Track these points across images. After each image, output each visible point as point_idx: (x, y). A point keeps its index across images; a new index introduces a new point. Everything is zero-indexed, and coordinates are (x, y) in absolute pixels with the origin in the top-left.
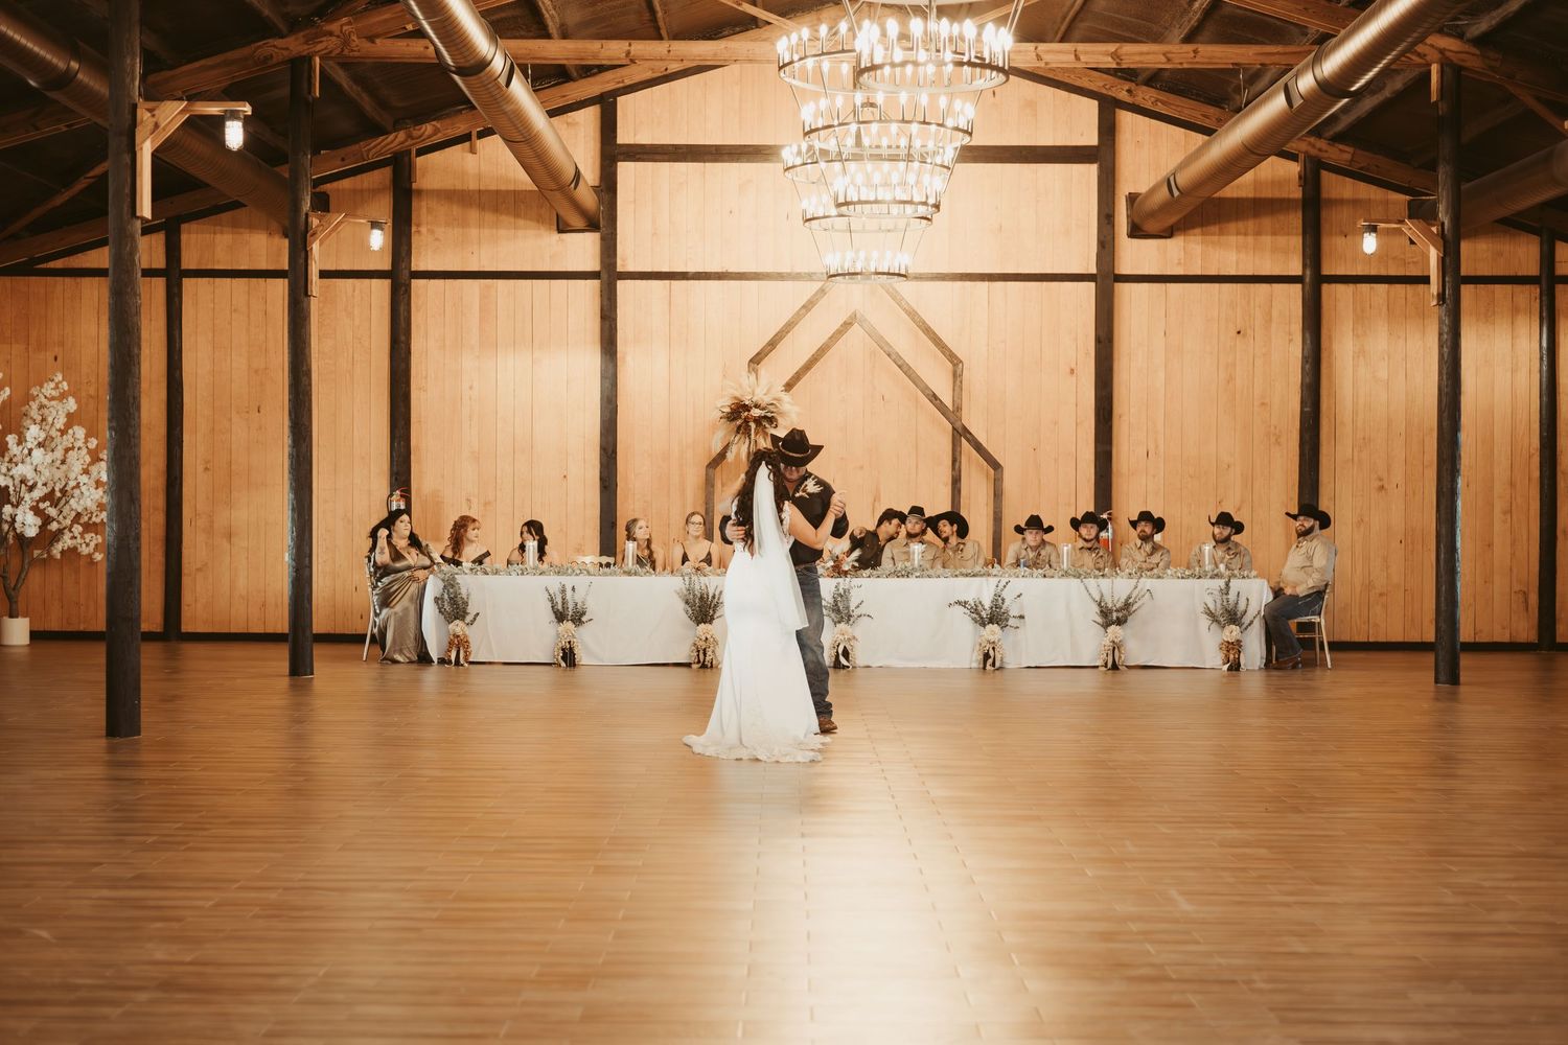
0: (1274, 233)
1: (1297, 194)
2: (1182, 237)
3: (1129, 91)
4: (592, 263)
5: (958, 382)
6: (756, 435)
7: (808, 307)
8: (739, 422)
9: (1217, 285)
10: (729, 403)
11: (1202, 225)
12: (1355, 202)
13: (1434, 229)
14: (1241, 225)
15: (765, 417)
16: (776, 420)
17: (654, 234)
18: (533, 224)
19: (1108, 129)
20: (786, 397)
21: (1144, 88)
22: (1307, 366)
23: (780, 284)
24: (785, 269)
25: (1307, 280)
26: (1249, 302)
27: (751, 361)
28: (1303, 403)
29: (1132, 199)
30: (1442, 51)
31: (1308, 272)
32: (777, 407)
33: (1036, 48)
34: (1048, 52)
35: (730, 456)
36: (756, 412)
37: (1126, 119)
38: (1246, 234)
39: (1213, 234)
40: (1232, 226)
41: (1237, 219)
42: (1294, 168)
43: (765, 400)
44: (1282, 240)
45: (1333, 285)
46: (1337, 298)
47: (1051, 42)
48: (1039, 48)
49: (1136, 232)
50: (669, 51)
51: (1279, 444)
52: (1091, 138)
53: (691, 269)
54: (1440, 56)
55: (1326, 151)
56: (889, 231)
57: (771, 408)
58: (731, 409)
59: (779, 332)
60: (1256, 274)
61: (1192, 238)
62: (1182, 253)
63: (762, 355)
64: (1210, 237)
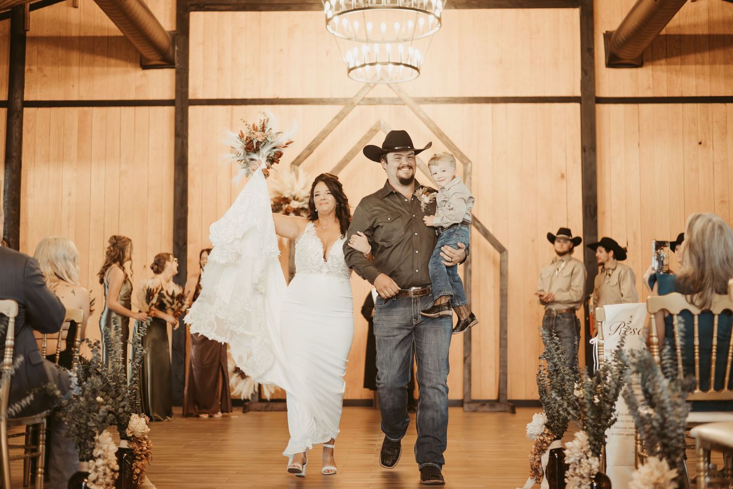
2: (650, 67)
4: (168, 93)
5: (468, 178)
9: (680, 105)
11: (667, 57)
14: (699, 56)
17: (219, 69)
18: (122, 63)
26: (707, 119)
27: (293, 163)
29: (608, 36)
36: (294, 204)
38: (703, 64)
39: (675, 64)
40: (691, 57)
41: (696, 51)
49: (613, 62)
58: (275, 202)
59: (316, 139)
60: (712, 95)
61: (658, 67)
62: (651, 79)
63: (302, 157)
64: (672, 67)
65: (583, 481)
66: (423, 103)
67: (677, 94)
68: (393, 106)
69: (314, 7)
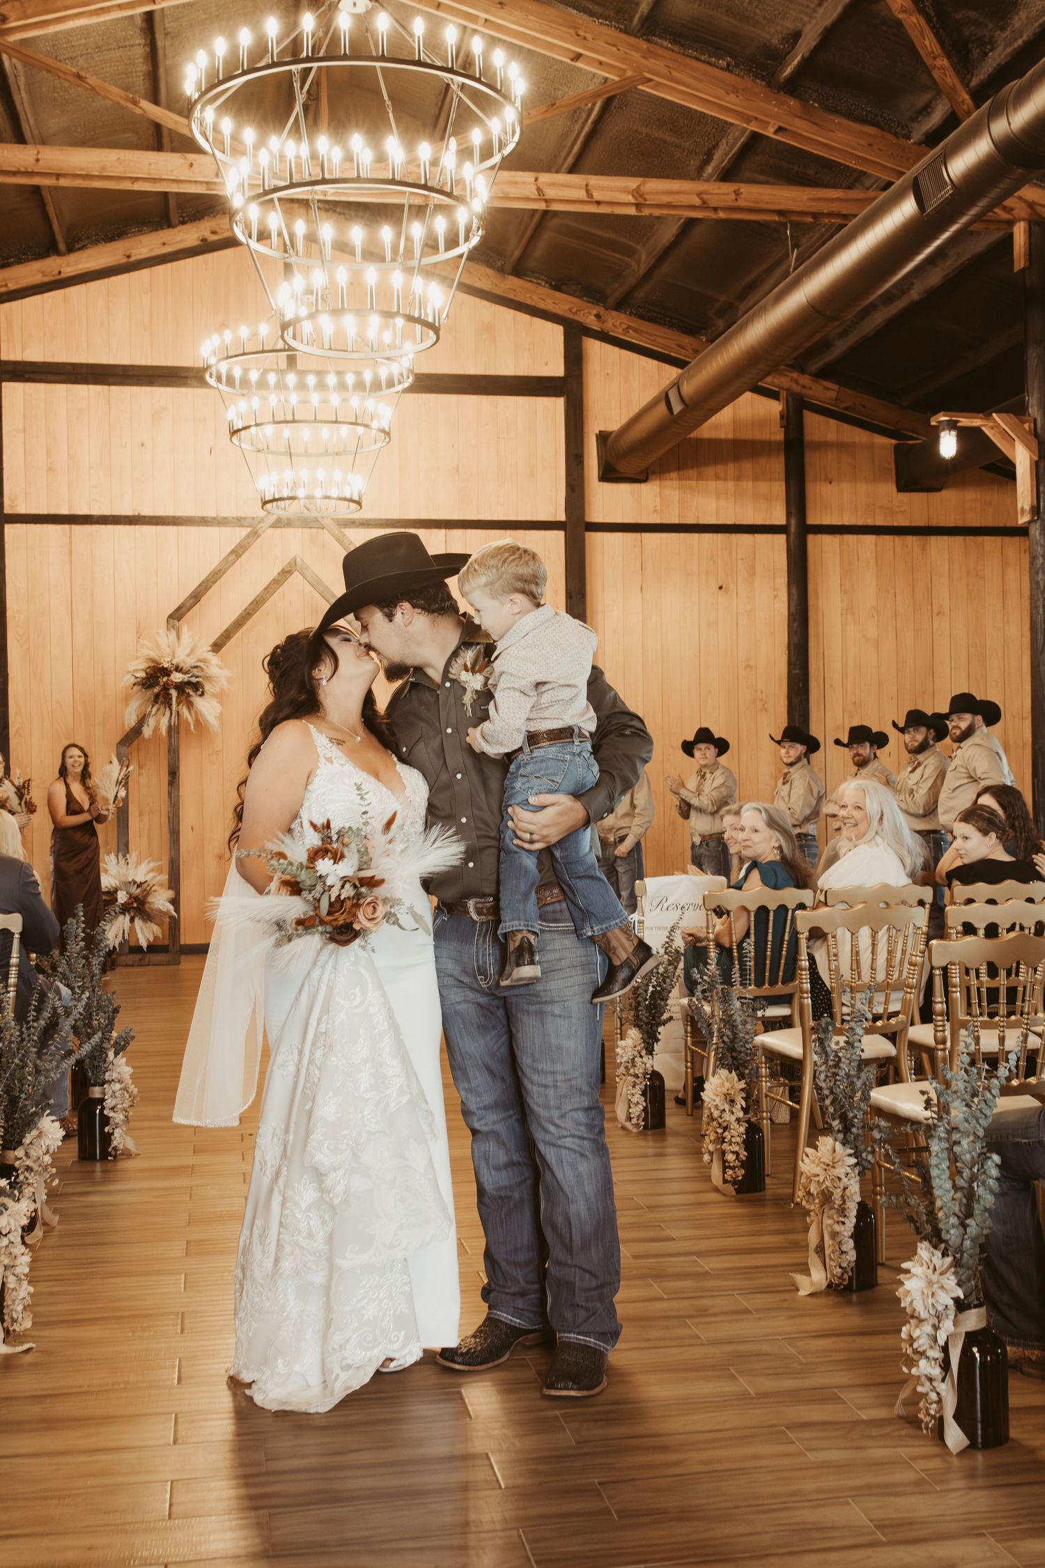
0: (756, 479)
1: (779, 436)
2: (658, 482)
3: (598, 316)
6: (178, 704)
7: (238, 552)
8: (157, 690)
9: (696, 536)
10: (144, 666)
11: (679, 469)
12: (839, 446)
13: (1026, 426)
14: (720, 469)
15: (189, 683)
16: (202, 687)
17: (50, 470)
19: (574, 358)
20: (214, 659)
21: (614, 313)
22: (795, 624)
23: (203, 529)
24: (210, 513)
25: (793, 529)
26: (730, 553)
27: (171, 616)
28: (790, 664)
29: (603, 437)
30: (1031, 205)
31: (793, 521)
32: (202, 670)
33: (536, 179)
34: (553, 184)
35: (147, 731)
36: (177, 677)
37: (595, 350)
38: (726, 480)
39: (690, 479)
40: (710, 470)
41: (716, 462)
42: (774, 408)
43: (188, 662)
44: (763, 486)
45: (819, 536)
46: (824, 549)
47: (557, 172)
48: (540, 180)
49: (609, 474)
50: (37, 160)
51: (766, 710)
52: (556, 368)
53: (96, 511)
54: (1029, 210)
55: (810, 389)
56: (337, 454)
57: (195, 671)
58: (147, 674)
59: (203, 582)
60: (737, 523)
61: (668, 483)
62: (658, 499)
63: (184, 609)
64: (688, 483)
65: (638, 1081)
66: (350, 527)
67: (691, 520)
68: (306, 531)
69: (189, 381)
